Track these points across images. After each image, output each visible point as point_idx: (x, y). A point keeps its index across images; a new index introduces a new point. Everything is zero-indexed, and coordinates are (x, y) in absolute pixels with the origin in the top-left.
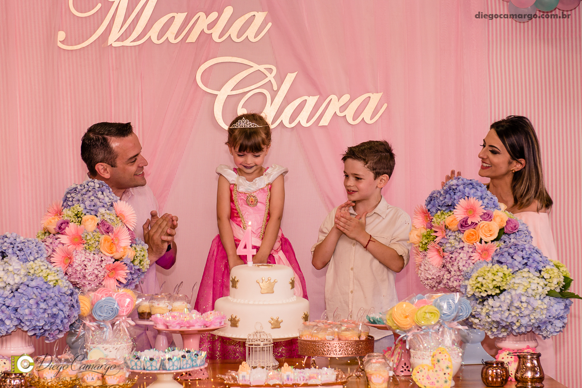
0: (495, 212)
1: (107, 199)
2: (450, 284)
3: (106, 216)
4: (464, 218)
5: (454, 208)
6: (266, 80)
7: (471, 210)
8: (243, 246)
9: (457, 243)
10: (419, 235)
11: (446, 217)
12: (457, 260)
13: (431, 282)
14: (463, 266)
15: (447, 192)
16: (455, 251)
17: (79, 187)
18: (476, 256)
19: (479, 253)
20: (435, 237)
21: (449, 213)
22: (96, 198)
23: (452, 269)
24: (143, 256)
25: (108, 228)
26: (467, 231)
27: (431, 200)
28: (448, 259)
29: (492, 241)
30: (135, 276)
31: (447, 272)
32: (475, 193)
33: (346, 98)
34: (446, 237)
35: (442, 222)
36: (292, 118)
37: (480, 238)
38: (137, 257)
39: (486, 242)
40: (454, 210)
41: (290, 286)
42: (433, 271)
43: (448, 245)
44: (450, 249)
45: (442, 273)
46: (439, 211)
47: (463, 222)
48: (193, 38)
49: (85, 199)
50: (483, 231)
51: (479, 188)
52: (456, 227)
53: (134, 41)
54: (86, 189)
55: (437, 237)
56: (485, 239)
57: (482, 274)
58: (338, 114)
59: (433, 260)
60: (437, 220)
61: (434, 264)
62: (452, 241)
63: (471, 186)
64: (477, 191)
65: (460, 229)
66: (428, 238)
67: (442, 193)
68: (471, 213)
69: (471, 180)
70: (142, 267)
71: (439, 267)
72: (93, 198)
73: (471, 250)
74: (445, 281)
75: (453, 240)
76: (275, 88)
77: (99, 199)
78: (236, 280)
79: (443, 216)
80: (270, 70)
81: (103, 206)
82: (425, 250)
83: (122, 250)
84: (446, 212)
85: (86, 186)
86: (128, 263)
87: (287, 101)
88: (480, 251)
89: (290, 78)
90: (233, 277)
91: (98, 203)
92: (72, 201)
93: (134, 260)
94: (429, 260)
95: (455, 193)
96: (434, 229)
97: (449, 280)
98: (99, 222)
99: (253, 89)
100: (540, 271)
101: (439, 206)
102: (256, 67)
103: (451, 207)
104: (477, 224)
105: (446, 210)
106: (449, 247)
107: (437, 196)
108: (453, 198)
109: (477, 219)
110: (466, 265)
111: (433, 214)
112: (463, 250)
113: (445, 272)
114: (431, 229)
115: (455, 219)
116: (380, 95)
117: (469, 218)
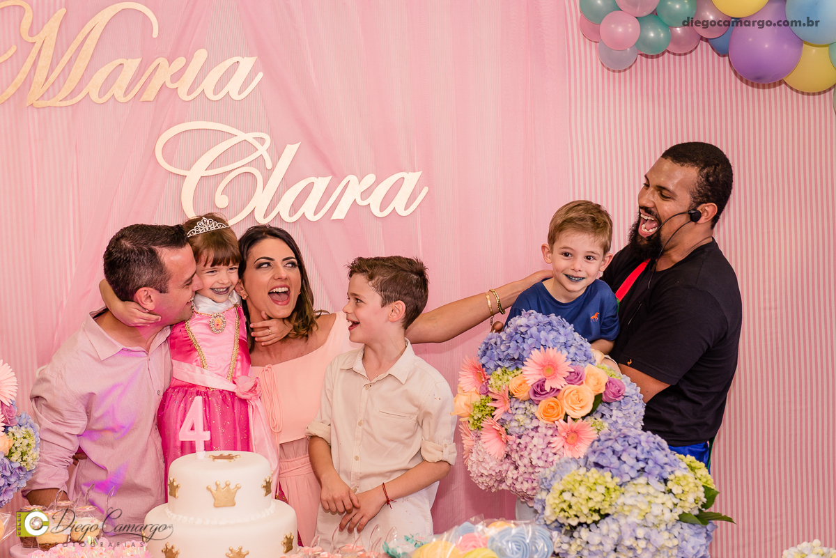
0: (587, 369)
2: (518, 486)
4: (539, 381)
5: (523, 365)
6: (256, 155)
7: (550, 367)
8: (189, 426)
9: (528, 421)
10: (469, 403)
11: (510, 378)
12: (528, 449)
13: (488, 480)
14: (538, 458)
15: (512, 337)
16: (525, 433)
18: (558, 442)
19: (564, 437)
20: (493, 409)
21: (515, 371)
23: (519, 462)
24: (28, 445)
26: (543, 401)
28: (515, 447)
29: (583, 418)
30: (13, 480)
31: (512, 467)
32: (555, 338)
33: (370, 179)
34: (510, 412)
35: (504, 387)
36: (294, 208)
37: (564, 413)
38: (16, 448)
39: (574, 419)
40: (523, 368)
41: (264, 492)
42: (491, 464)
43: (514, 424)
44: (517, 430)
45: (505, 467)
46: (499, 369)
47: (537, 386)
48: (150, 94)
50: (570, 402)
51: (561, 330)
52: (526, 394)
53: (65, 99)
55: (496, 408)
56: (572, 414)
57: (570, 487)
58: (359, 202)
59: (491, 445)
60: (495, 383)
61: (492, 453)
62: (521, 418)
63: (549, 327)
64: (558, 335)
65: (533, 398)
66: (482, 410)
67: (504, 337)
68: (550, 372)
70: (24, 465)
71: (500, 458)
73: (550, 432)
74: (509, 482)
75: (522, 416)
76: (269, 166)
78: (175, 484)
79: (506, 377)
80: (262, 141)
82: (478, 428)
84: (510, 369)
87: (286, 183)
88: (564, 434)
89: (290, 151)
93: (10, 454)
94: (484, 446)
95: (524, 338)
96: (491, 396)
97: (517, 479)
99: (237, 168)
100: (666, 481)
101: (500, 360)
102: (241, 136)
103: (518, 362)
104: (558, 390)
105: (510, 367)
106: (515, 427)
107: (496, 344)
108: (521, 347)
109: (558, 383)
110: (542, 457)
111: (490, 371)
112: (537, 432)
113: (509, 467)
114: (488, 396)
115: (524, 382)
116: (418, 175)
117: (547, 381)
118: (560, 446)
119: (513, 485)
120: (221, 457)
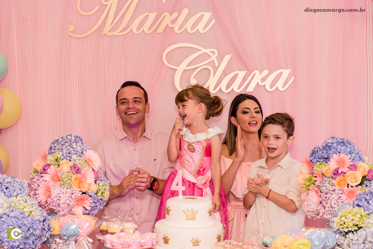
0: (360, 164)
1: (79, 149)
2: (325, 216)
3: (77, 161)
4: (336, 168)
5: (329, 161)
6: (210, 60)
7: (341, 162)
8: (176, 184)
9: (331, 187)
10: (304, 178)
11: (323, 167)
12: (330, 199)
13: (312, 213)
14: (334, 204)
15: (325, 148)
16: (329, 192)
17: (60, 139)
18: (344, 197)
19: (347, 195)
20: (315, 181)
21: (325, 163)
22: (71, 148)
23: (326, 206)
24: (105, 189)
25: (78, 170)
26: (338, 178)
27: (313, 153)
28: (324, 198)
29: (356, 186)
30: (98, 204)
31: (323, 208)
32: (345, 149)
33: (266, 72)
34: (322, 182)
35: (320, 171)
36: (228, 86)
37: (347, 183)
38: (100, 190)
39: (352, 187)
40: (329, 162)
41: (208, 214)
42: (313, 206)
43: (324, 188)
44: (325, 191)
45: (319, 208)
46: (318, 162)
47: (335, 171)
48: (161, 30)
49: (63, 149)
50: (350, 179)
51: (348, 146)
52: (330, 174)
53: (121, 32)
54: (65, 141)
55: (316, 181)
56: (351, 184)
57: (345, 215)
58: (260, 83)
59: (313, 198)
60: (316, 169)
61: (314, 201)
62: (327, 185)
63: (342, 144)
64: (347, 148)
65: (333, 176)
66: (310, 182)
67: (321, 148)
68: (341, 165)
69: (343, 139)
70: (103, 198)
71: (317, 203)
72: (69, 147)
73: (340, 192)
74: (321, 214)
75: (328, 184)
76: (217, 65)
77: (73, 148)
78: (169, 209)
79: (321, 166)
80: (213, 53)
81: (76, 154)
82: (308, 190)
83: (87, 186)
84: (323, 163)
85: (65, 138)
86: (92, 195)
87: (225, 74)
89: (227, 58)
90: (167, 207)
91: (73, 152)
92: (54, 150)
93: (97, 192)
94: (310, 198)
96: (314, 175)
97: (324, 213)
98: (72, 165)
99: (202, 65)
101: (319, 158)
102: (204, 50)
103: (327, 159)
104: (345, 173)
105: (323, 161)
106: (324, 189)
107: (317, 151)
108: (329, 153)
109: (345, 170)
110: (336, 203)
111: (314, 164)
112: (335, 192)
113: (321, 208)
114: (313, 175)
115: (329, 169)
116: (289, 71)
117: (340, 169)
118: (345, 199)
119: (322, 216)
120: (190, 198)
